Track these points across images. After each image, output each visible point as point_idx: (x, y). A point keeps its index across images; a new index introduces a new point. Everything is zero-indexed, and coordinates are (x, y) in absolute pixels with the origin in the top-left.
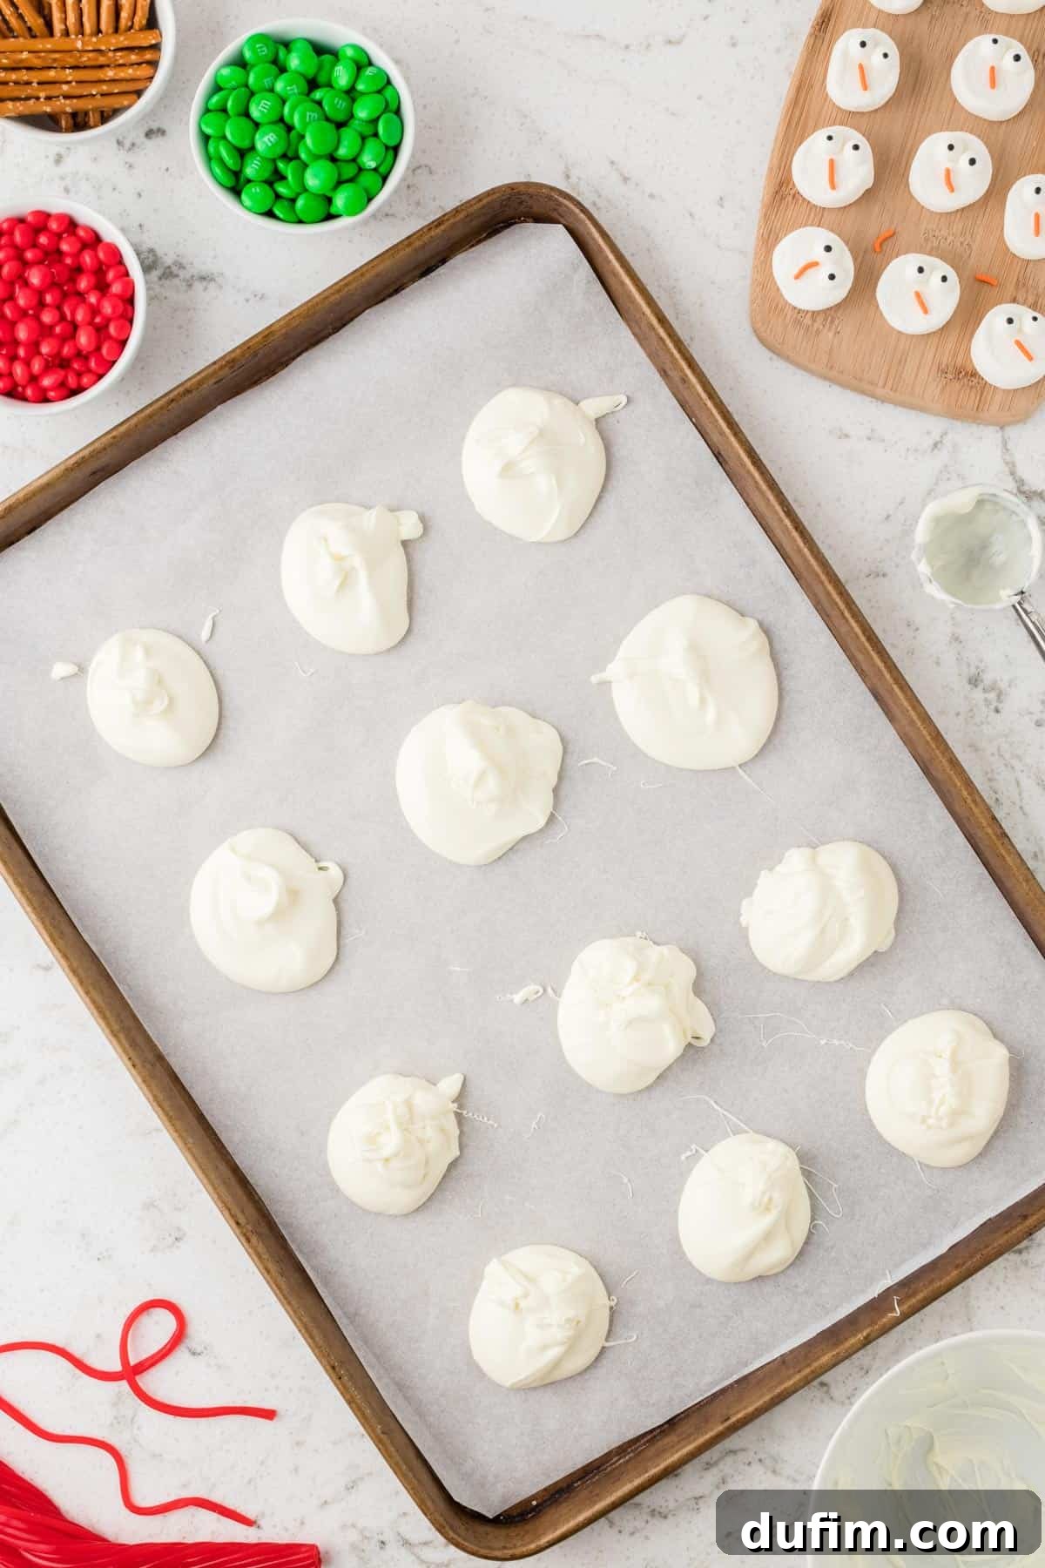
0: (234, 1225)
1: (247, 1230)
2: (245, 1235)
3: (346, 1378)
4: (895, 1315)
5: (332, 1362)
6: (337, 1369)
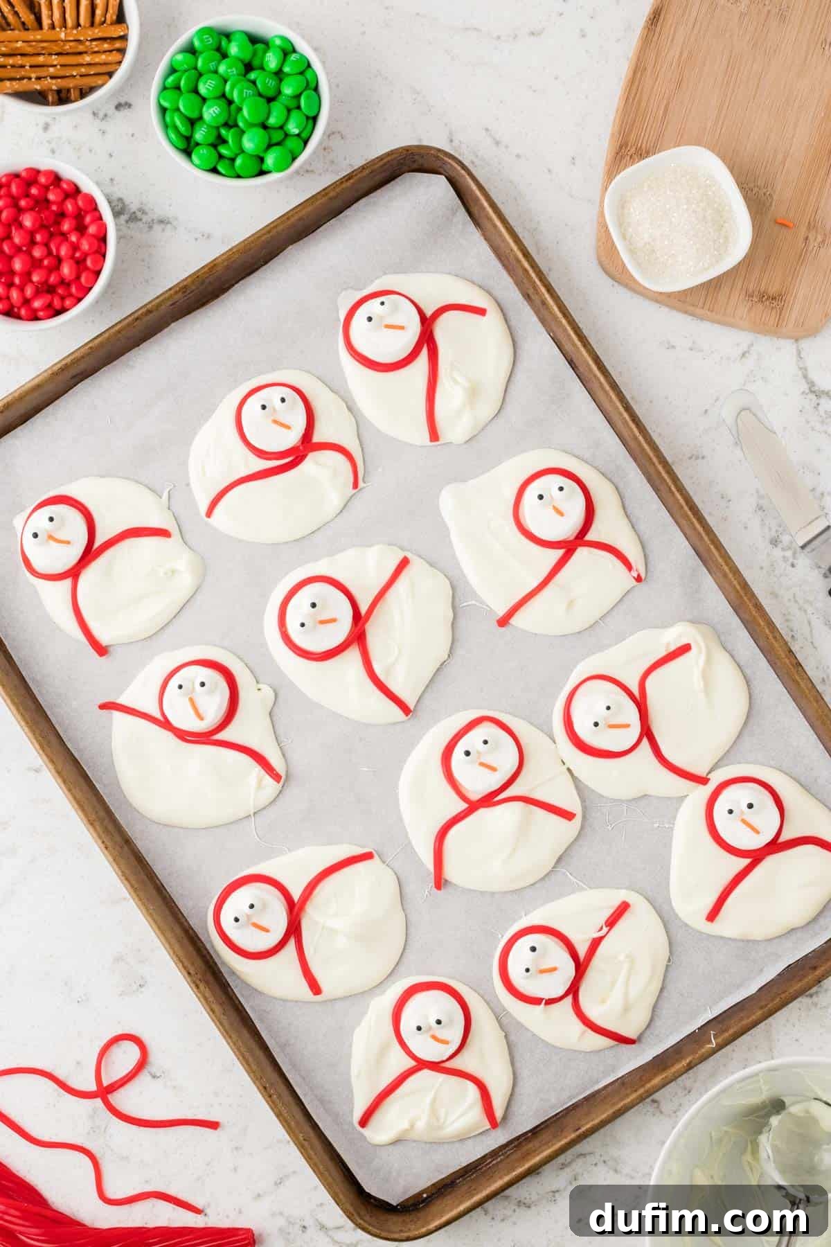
0: (186, 975)
1: (197, 978)
2: (195, 982)
3: (276, 1096)
4: (712, 1046)
5: (264, 1083)
6: (268, 1088)
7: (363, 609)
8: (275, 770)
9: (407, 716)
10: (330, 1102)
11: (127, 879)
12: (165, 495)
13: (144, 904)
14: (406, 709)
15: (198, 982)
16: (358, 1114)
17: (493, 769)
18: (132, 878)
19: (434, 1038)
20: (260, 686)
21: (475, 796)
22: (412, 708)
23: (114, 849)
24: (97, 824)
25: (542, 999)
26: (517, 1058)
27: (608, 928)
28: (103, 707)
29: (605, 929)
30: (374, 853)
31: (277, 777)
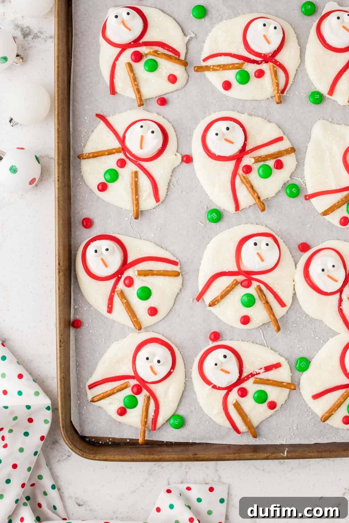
0: (57, 264)
1: (61, 268)
2: (59, 270)
3: (62, 348)
4: (284, 456)
5: (61, 339)
6: (61, 343)
7: (248, 148)
8: (158, 195)
9: (235, 211)
10: (81, 367)
11: (58, 201)
12: (188, 38)
13: (59, 217)
14: (237, 208)
15: (61, 271)
16: (91, 381)
17: (262, 260)
18: (61, 202)
19: (151, 368)
20: (177, 154)
21: (243, 268)
22: (240, 209)
23: (61, 183)
24: (61, 167)
25: (212, 384)
26: (183, 403)
27: (265, 371)
28: (98, 115)
29: (263, 370)
30: (179, 263)
31: (157, 199)
